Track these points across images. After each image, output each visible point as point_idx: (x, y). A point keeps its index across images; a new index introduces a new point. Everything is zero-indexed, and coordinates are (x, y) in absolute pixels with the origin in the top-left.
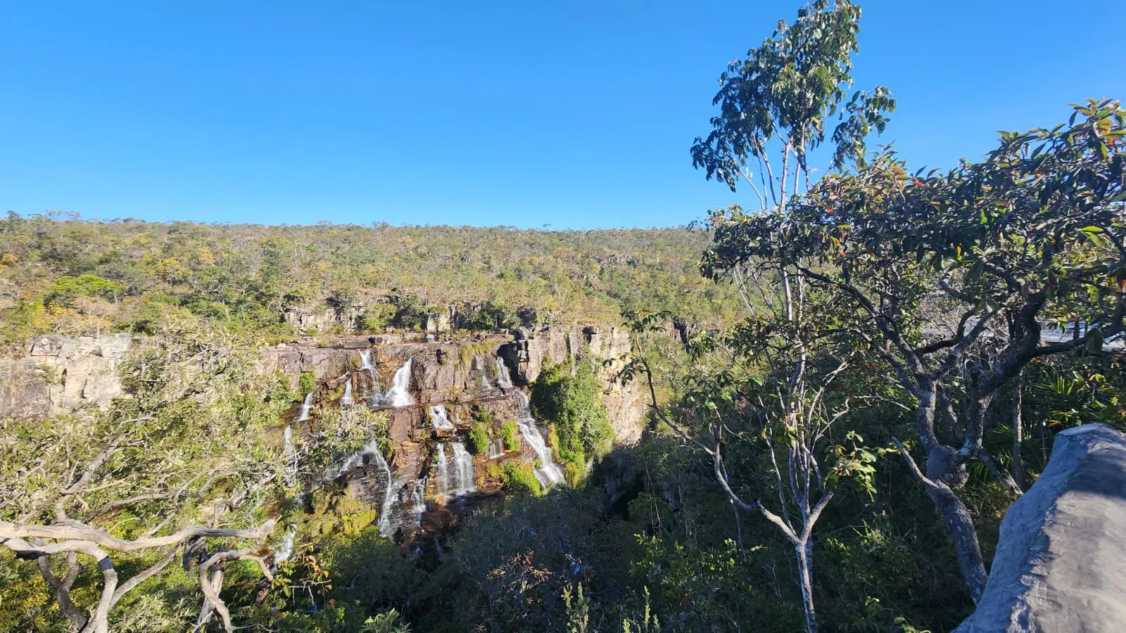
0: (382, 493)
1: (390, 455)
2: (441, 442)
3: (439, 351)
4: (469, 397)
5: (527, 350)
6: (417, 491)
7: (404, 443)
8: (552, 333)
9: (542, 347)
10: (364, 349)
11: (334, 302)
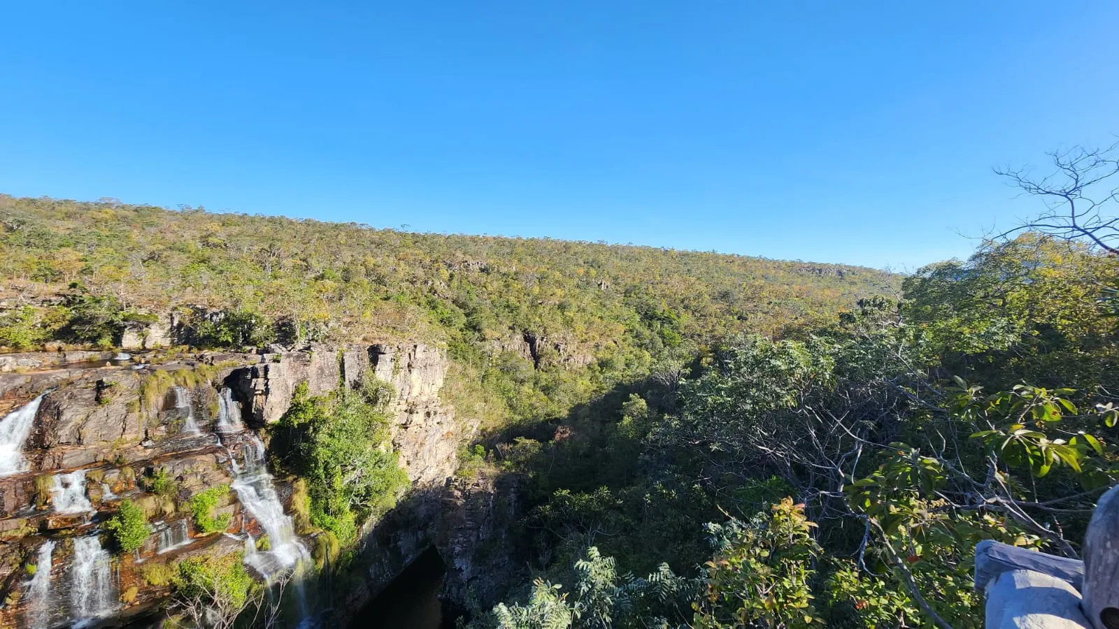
2: (52, 540)
3: (100, 383)
4: (147, 454)
5: (266, 378)
9: (295, 373)
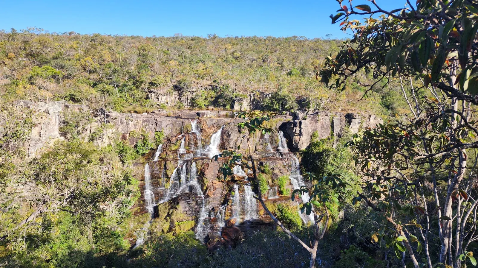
0: (199, 211)
1: (205, 188)
2: (237, 184)
4: (258, 156)
5: (300, 127)
6: (220, 213)
7: (214, 182)
8: (320, 117)
9: (312, 125)
10: (193, 119)
11: (177, 88)
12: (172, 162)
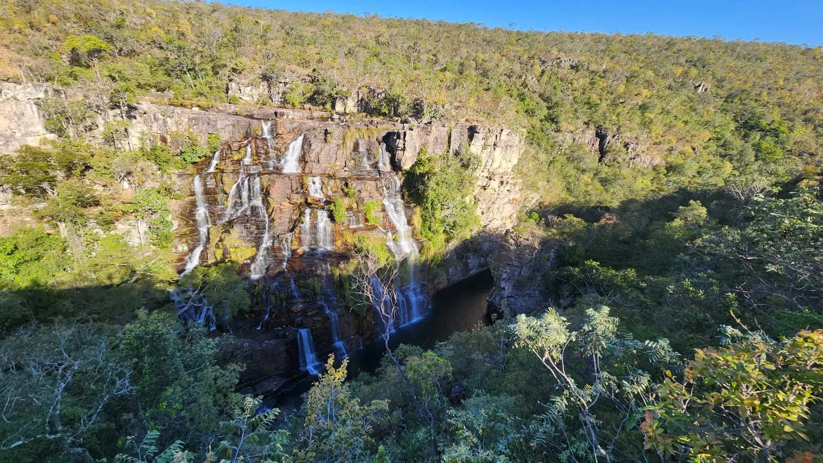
0: (260, 238)
2: (310, 208)
3: (326, 130)
4: (346, 174)
5: (404, 140)
7: (283, 203)
8: (433, 128)
9: (421, 139)
10: (266, 120)
11: (265, 78)
12: (231, 175)
